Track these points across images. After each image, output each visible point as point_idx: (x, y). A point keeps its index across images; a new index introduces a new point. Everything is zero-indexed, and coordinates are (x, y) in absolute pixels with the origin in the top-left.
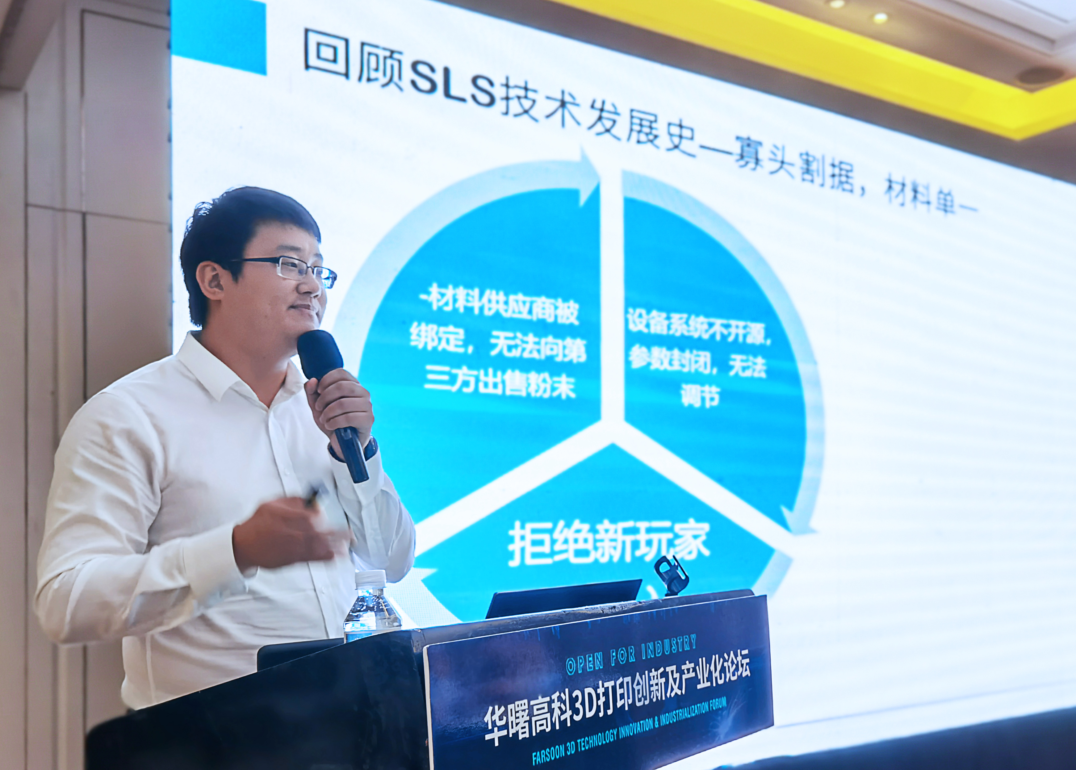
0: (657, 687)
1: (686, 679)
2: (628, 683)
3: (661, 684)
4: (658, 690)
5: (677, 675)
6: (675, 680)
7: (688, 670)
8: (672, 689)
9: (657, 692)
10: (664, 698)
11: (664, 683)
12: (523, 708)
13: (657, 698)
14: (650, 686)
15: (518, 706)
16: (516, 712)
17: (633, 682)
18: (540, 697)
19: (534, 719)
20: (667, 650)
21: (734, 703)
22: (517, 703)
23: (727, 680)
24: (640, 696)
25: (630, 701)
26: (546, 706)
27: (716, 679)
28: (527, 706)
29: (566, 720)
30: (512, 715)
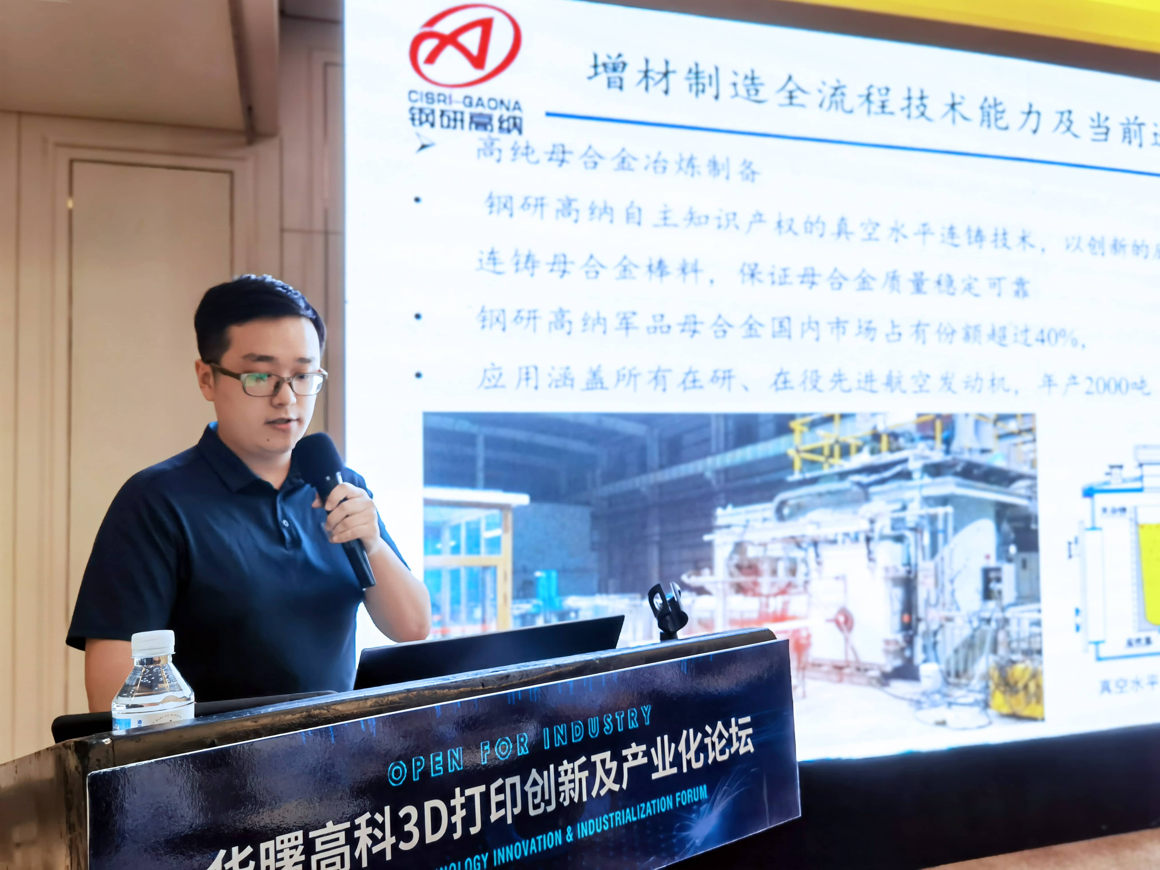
0: (572, 785)
1: (630, 769)
2: (513, 786)
3: (580, 780)
4: (574, 789)
5: (613, 765)
6: (608, 772)
7: (635, 756)
8: (602, 784)
9: (572, 792)
10: (585, 799)
11: (587, 778)
12: (294, 843)
13: (571, 799)
14: (558, 784)
15: (282, 842)
16: (277, 852)
17: (523, 783)
18: (330, 824)
19: (314, 858)
20: (594, 732)
21: (723, 791)
22: (279, 839)
23: (710, 761)
24: (537, 801)
25: (517, 811)
26: (342, 836)
27: (689, 762)
28: (301, 841)
29: (383, 851)
30: (267, 857)
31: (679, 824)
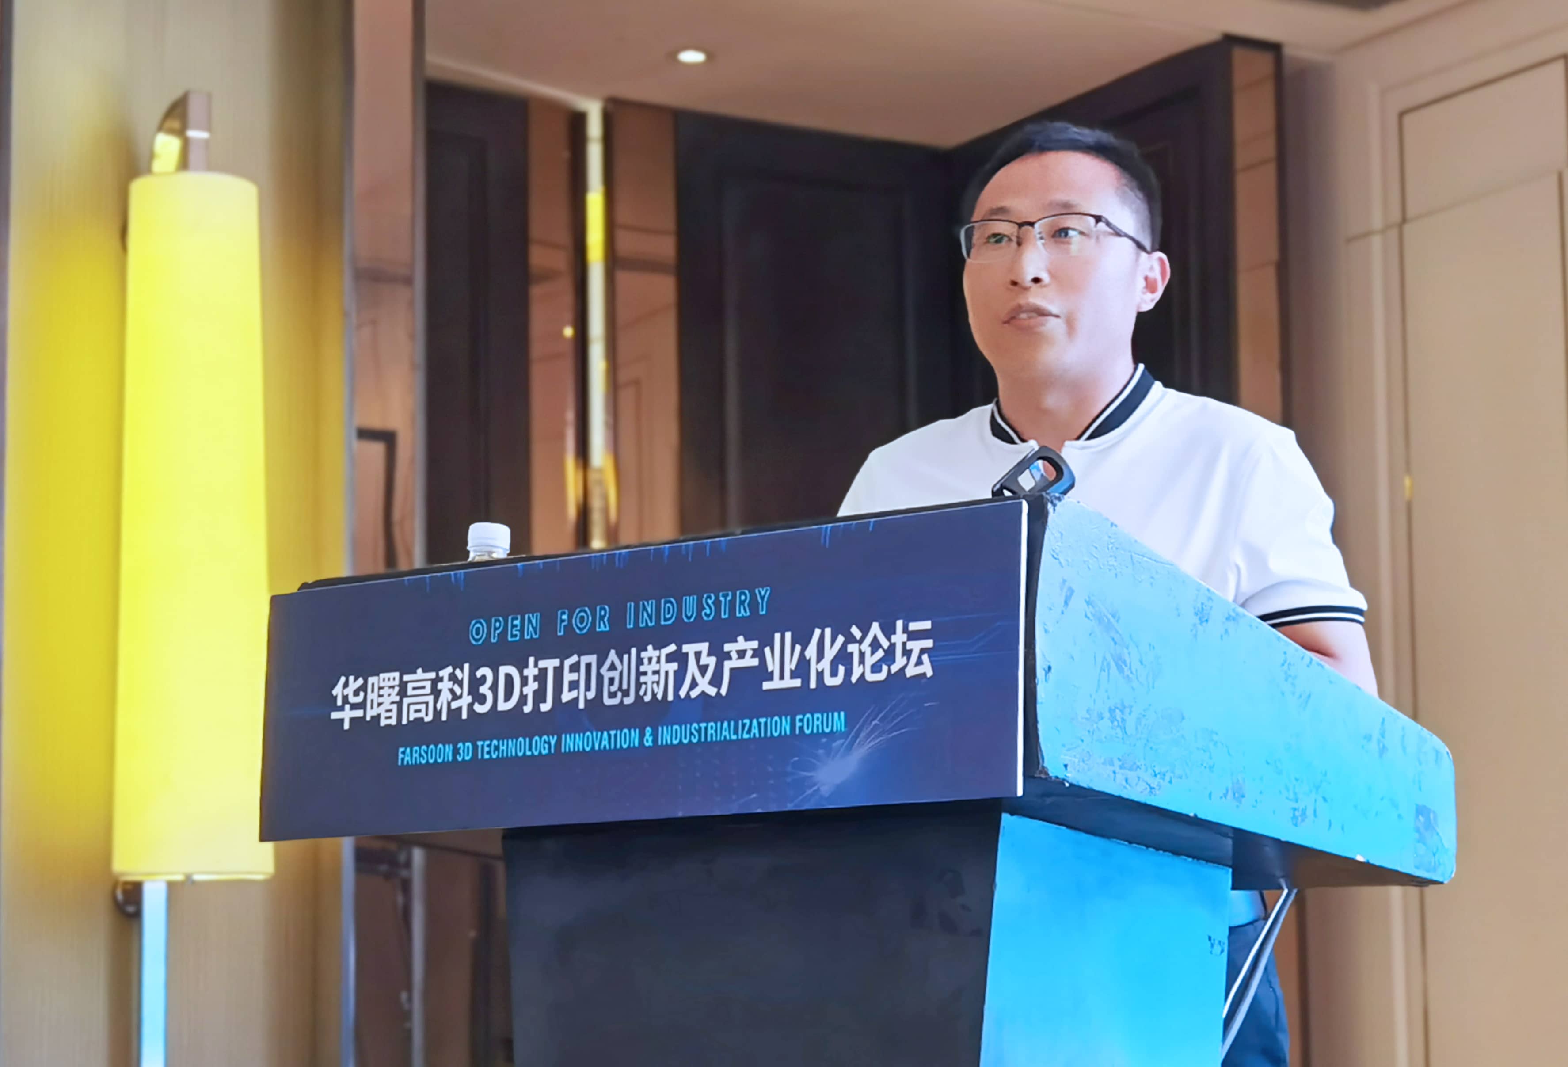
0: (656, 678)
1: (732, 670)
2: (588, 666)
3: (667, 673)
4: (658, 683)
5: (712, 661)
6: (703, 669)
7: (741, 654)
9: (655, 685)
10: (670, 697)
11: (675, 672)
12: (392, 683)
13: (654, 695)
14: (639, 674)
15: (384, 680)
16: (380, 688)
17: (600, 665)
18: (420, 671)
19: (406, 701)
20: (689, 615)
21: (871, 727)
22: (382, 676)
23: (854, 679)
24: (614, 688)
25: (591, 695)
26: (428, 684)
27: (820, 675)
28: (397, 682)
29: (460, 709)
30: (373, 691)
31: (796, 759)
